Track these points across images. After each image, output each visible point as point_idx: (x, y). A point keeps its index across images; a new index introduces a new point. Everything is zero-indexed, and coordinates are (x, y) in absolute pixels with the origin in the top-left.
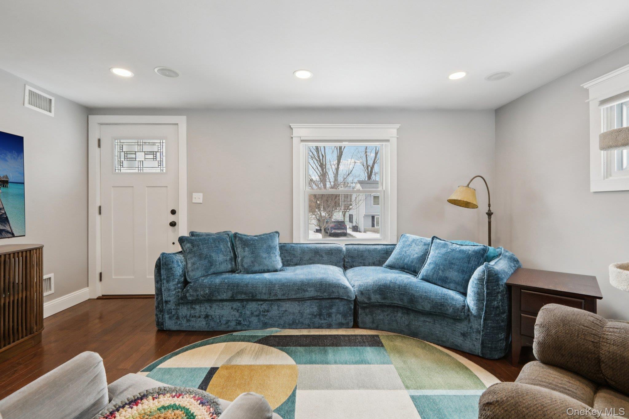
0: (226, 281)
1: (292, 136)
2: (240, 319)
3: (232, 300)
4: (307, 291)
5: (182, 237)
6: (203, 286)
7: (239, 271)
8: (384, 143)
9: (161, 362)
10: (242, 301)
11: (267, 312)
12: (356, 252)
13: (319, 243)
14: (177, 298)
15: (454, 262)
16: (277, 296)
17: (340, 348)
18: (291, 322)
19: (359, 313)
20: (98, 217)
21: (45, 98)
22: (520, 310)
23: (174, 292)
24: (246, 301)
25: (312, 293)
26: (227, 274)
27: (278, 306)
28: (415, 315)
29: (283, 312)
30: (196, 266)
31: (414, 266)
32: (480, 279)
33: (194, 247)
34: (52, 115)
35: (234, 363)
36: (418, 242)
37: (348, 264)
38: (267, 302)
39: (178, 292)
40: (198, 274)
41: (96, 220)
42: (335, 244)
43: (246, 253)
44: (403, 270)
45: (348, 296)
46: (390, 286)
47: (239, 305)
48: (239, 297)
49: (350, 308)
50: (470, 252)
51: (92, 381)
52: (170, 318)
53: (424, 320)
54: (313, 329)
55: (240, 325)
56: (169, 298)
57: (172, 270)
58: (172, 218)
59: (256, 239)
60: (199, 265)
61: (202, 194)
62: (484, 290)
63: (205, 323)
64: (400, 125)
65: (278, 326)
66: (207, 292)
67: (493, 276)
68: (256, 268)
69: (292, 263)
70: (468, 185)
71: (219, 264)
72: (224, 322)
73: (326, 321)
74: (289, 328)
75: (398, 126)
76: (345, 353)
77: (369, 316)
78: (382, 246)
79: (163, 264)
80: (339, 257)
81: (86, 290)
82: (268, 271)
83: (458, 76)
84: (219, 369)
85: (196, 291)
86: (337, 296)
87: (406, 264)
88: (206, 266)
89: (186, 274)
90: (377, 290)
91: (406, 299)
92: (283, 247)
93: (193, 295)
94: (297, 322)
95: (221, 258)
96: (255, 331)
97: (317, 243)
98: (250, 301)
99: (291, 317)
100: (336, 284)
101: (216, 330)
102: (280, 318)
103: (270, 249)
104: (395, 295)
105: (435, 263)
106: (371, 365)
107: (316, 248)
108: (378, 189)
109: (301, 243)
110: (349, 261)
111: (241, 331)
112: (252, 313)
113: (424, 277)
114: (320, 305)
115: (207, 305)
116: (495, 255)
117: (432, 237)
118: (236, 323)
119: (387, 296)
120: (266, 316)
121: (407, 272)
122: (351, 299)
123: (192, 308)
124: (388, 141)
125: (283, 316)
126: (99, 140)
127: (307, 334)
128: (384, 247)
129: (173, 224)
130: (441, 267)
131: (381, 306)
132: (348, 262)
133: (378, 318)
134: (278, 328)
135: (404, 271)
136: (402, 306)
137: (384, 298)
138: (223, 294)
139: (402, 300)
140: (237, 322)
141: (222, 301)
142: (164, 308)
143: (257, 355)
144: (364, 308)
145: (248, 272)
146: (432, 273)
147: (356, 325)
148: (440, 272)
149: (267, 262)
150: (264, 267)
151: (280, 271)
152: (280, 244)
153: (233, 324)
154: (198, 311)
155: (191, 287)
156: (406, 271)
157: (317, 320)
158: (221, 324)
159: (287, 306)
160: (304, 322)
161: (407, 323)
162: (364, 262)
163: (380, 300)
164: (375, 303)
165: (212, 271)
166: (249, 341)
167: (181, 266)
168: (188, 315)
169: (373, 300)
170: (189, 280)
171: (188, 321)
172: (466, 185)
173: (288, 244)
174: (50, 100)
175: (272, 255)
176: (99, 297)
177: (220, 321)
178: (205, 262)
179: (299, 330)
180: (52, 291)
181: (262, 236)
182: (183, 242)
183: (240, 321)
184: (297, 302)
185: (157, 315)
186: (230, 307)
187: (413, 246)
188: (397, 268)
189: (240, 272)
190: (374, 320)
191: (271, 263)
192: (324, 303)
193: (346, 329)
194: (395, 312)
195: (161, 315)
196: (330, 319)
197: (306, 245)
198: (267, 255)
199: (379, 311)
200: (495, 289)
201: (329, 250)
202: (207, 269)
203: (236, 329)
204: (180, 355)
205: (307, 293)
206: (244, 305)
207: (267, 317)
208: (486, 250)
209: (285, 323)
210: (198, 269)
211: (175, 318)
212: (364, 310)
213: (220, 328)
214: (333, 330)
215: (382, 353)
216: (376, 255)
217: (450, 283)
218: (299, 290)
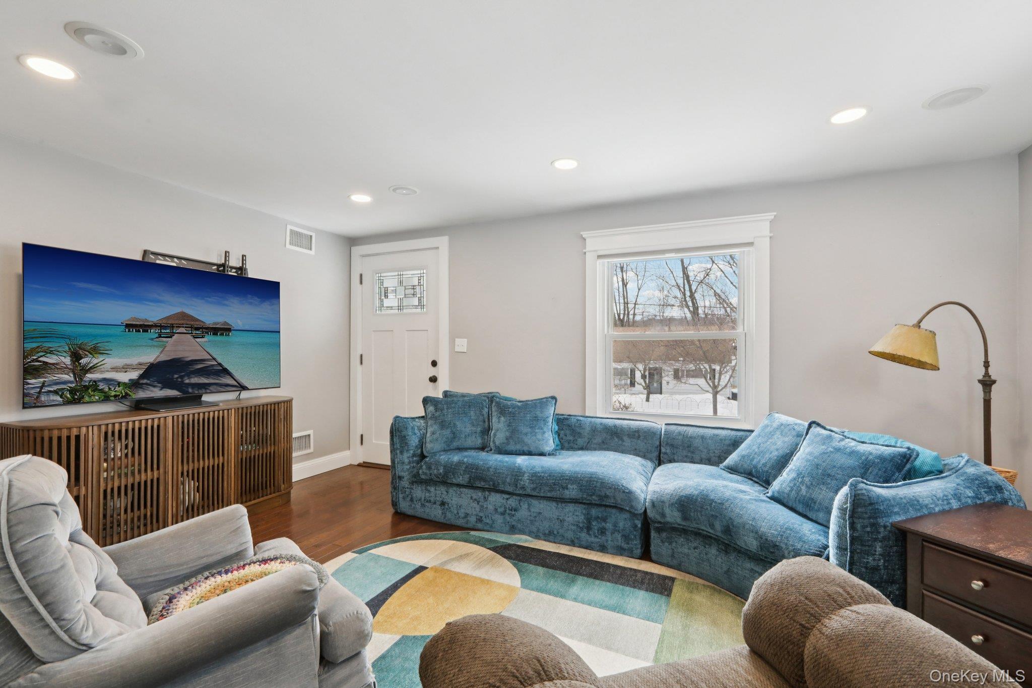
0: (465, 460)
1: (584, 251)
2: (481, 514)
3: (470, 486)
4: (567, 489)
5: (427, 397)
6: (438, 463)
7: (489, 449)
8: (746, 249)
9: (375, 547)
10: (483, 489)
11: (515, 511)
12: (680, 437)
13: (621, 419)
14: (411, 474)
15: (833, 474)
16: (525, 490)
17: (597, 582)
18: (547, 532)
19: (652, 537)
20: (359, 367)
21: (306, 236)
22: (922, 582)
23: (408, 467)
24: (489, 491)
25: (572, 492)
26: (473, 451)
27: (529, 505)
28: (738, 556)
29: (535, 514)
30: (435, 436)
31: (767, 472)
32: (840, 509)
33: (436, 411)
34: (312, 252)
35: (449, 567)
36: (786, 430)
37: (665, 456)
38: (514, 497)
39: (413, 467)
40: (437, 447)
41: (357, 370)
42: (648, 421)
43: (501, 425)
44: (750, 477)
45: (632, 507)
46: (696, 499)
47: (480, 494)
48: (478, 484)
49: (636, 526)
50: (871, 457)
51: (234, 531)
52: (404, 498)
53: (752, 569)
54: (579, 549)
55: (481, 524)
56: (402, 473)
57: (406, 439)
58: (432, 372)
59: (518, 406)
60: (438, 435)
61: (466, 340)
62: (847, 530)
63: (441, 512)
64: (775, 213)
65: (530, 534)
66: (441, 471)
67: (865, 506)
68: (512, 447)
69: (576, 447)
70: (920, 321)
71: (465, 436)
72: (463, 515)
73: (598, 540)
74: (545, 540)
75: (771, 216)
76: (600, 590)
77: (666, 544)
78: (729, 431)
79: (395, 430)
80: (651, 444)
81: (347, 453)
82: (530, 454)
84: (428, 570)
85: (429, 468)
86: (613, 503)
87: (755, 467)
88: (447, 438)
89: (424, 446)
90: (676, 503)
91: (718, 526)
92: (562, 422)
93: (426, 473)
94: (555, 532)
95: (468, 429)
96: (499, 535)
97: (618, 419)
98: (493, 492)
99: (546, 524)
100: (613, 485)
101: (453, 523)
102: (532, 522)
103: (537, 422)
104: (702, 515)
105: (798, 470)
106: (627, 617)
107: (615, 426)
108: (737, 331)
109: (598, 416)
110: (668, 451)
111: (482, 531)
112: (496, 510)
113: (776, 495)
114: (588, 514)
115: (443, 489)
116: (933, 469)
117: (809, 422)
118: (477, 519)
119: (690, 515)
120: (513, 516)
121: (755, 482)
122: (636, 512)
123: (427, 490)
124: (751, 244)
125: (535, 521)
126: (361, 275)
127: (565, 553)
128: (733, 433)
129: (433, 380)
130: (807, 479)
131: (684, 531)
132: (665, 453)
133: (680, 550)
134: (529, 536)
135: (752, 480)
136: (714, 536)
137: (685, 518)
138: (459, 477)
139: (712, 526)
140: (478, 517)
141: (459, 485)
142: (398, 485)
143: (481, 564)
144: (659, 530)
145: (501, 451)
146: (788, 489)
147: (646, 556)
148: (803, 488)
149: (528, 440)
150: (523, 447)
151: (549, 455)
152: (557, 415)
153: (473, 519)
154: (432, 494)
155: (426, 463)
156: (754, 479)
157: (583, 535)
158: (459, 517)
159: (539, 506)
160: (566, 535)
161: (725, 569)
162: (693, 455)
163: (679, 520)
164: (674, 524)
165: (455, 444)
166: (483, 545)
167: (418, 434)
168: (423, 499)
169: (669, 519)
170: (425, 453)
171: (423, 505)
172: (915, 322)
173: (574, 416)
174: (311, 236)
175: (537, 431)
176: (360, 463)
177: (458, 513)
178: (447, 432)
179: (558, 545)
180: (312, 450)
181: (529, 403)
182: (427, 404)
183: (481, 517)
184: (554, 504)
185: (392, 493)
186: (469, 496)
187: (775, 437)
188: (742, 473)
189: (491, 450)
190: (674, 553)
191: (534, 442)
192: (594, 512)
193: (629, 558)
194: (707, 546)
195: (395, 494)
196: (603, 538)
197: (600, 419)
198: (529, 430)
199: (682, 540)
200: (868, 532)
201: (635, 431)
202: (449, 442)
203: (476, 528)
204: (398, 544)
205: (567, 492)
206: (486, 496)
207: (514, 518)
208: (911, 456)
209: (538, 530)
210: (437, 440)
211: (408, 499)
212: (659, 533)
213: (458, 521)
214: (607, 555)
215: (658, 605)
216: (715, 446)
217: (818, 510)
218: (555, 485)
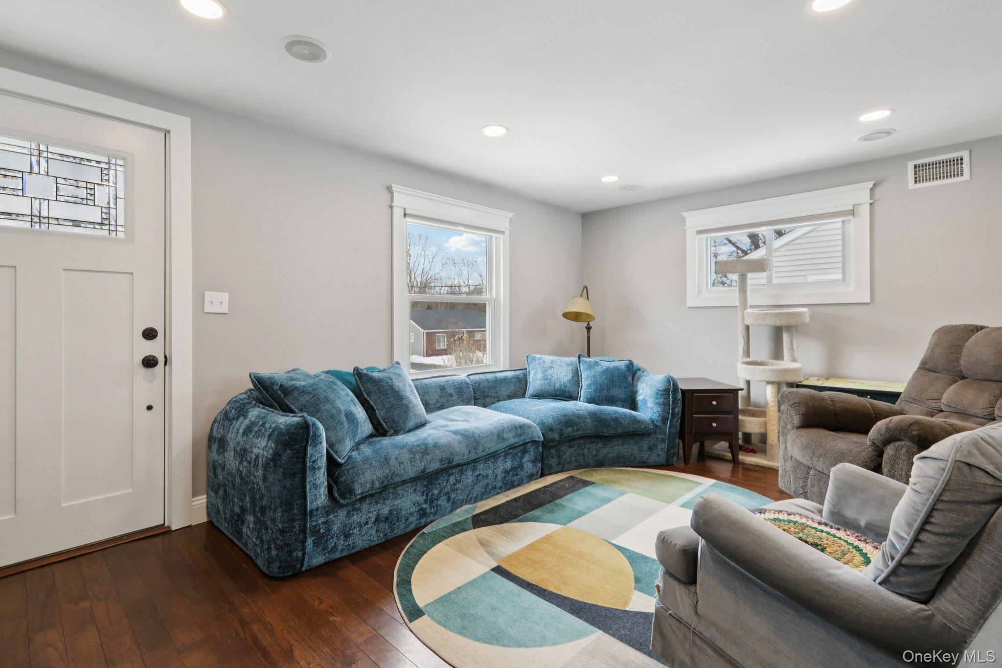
1: (392, 204)
8: (495, 235)
16: (477, 454)
24: (434, 474)
29: (476, 478)
31: (569, 391)
32: (665, 390)
42: (456, 375)
44: (554, 397)
47: (425, 483)
48: (432, 468)
52: (315, 543)
54: (507, 492)
55: (426, 517)
58: (147, 348)
61: (227, 294)
62: (670, 399)
63: (375, 530)
64: (513, 214)
65: (468, 501)
72: (404, 519)
74: (481, 500)
75: (511, 215)
80: (470, 393)
82: (421, 425)
83: (610, 179)
94: (490, 488)
96: (445, 518)
99: (484, 483)
101: (390, 537)
110: (481, 397)
111: (427, 525)
113: (588, 399)
114: (513, 456)
115: (379, 497)
118: (420, 514)
120: (457, 489)
121: (559, 399)
124: (501, 232)
129: (150, 363)
133: (564, 456)
134: (469, 504)
135: (557, 399)
140: (421, 512)
141: (403, 482)
146: (594, 394)
151: (429, 422)
157: (510, 478)
158: (399, 523)
165: (358, 438)
168: (348, 526)
170: (339, 460)
177: (398, 520)
179: (493, 498)
183: (425, 509)
184: (491, 459)
186: (412, 490)
187: (556, 368)
190: (561, 461)
192: (517, 452)
193: (536, 481)
196: (522, 473)
205: (506, 442)
207: (458, 491)
208: (632, 364)
209: (478, 494)
210: (345, 437)
211: (324, 539)
214: (525, 486)
215: (604, 488)
